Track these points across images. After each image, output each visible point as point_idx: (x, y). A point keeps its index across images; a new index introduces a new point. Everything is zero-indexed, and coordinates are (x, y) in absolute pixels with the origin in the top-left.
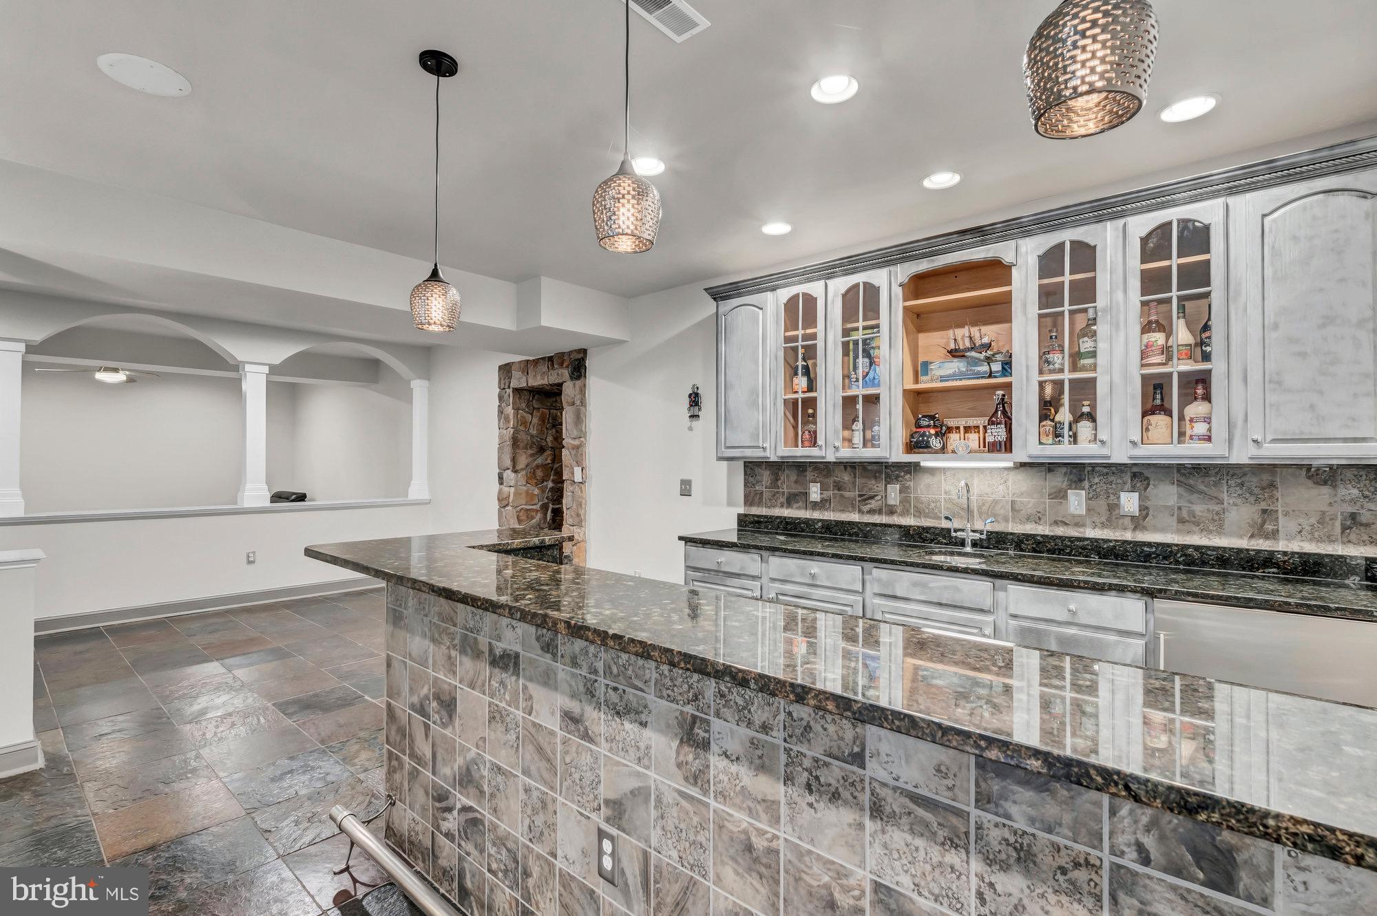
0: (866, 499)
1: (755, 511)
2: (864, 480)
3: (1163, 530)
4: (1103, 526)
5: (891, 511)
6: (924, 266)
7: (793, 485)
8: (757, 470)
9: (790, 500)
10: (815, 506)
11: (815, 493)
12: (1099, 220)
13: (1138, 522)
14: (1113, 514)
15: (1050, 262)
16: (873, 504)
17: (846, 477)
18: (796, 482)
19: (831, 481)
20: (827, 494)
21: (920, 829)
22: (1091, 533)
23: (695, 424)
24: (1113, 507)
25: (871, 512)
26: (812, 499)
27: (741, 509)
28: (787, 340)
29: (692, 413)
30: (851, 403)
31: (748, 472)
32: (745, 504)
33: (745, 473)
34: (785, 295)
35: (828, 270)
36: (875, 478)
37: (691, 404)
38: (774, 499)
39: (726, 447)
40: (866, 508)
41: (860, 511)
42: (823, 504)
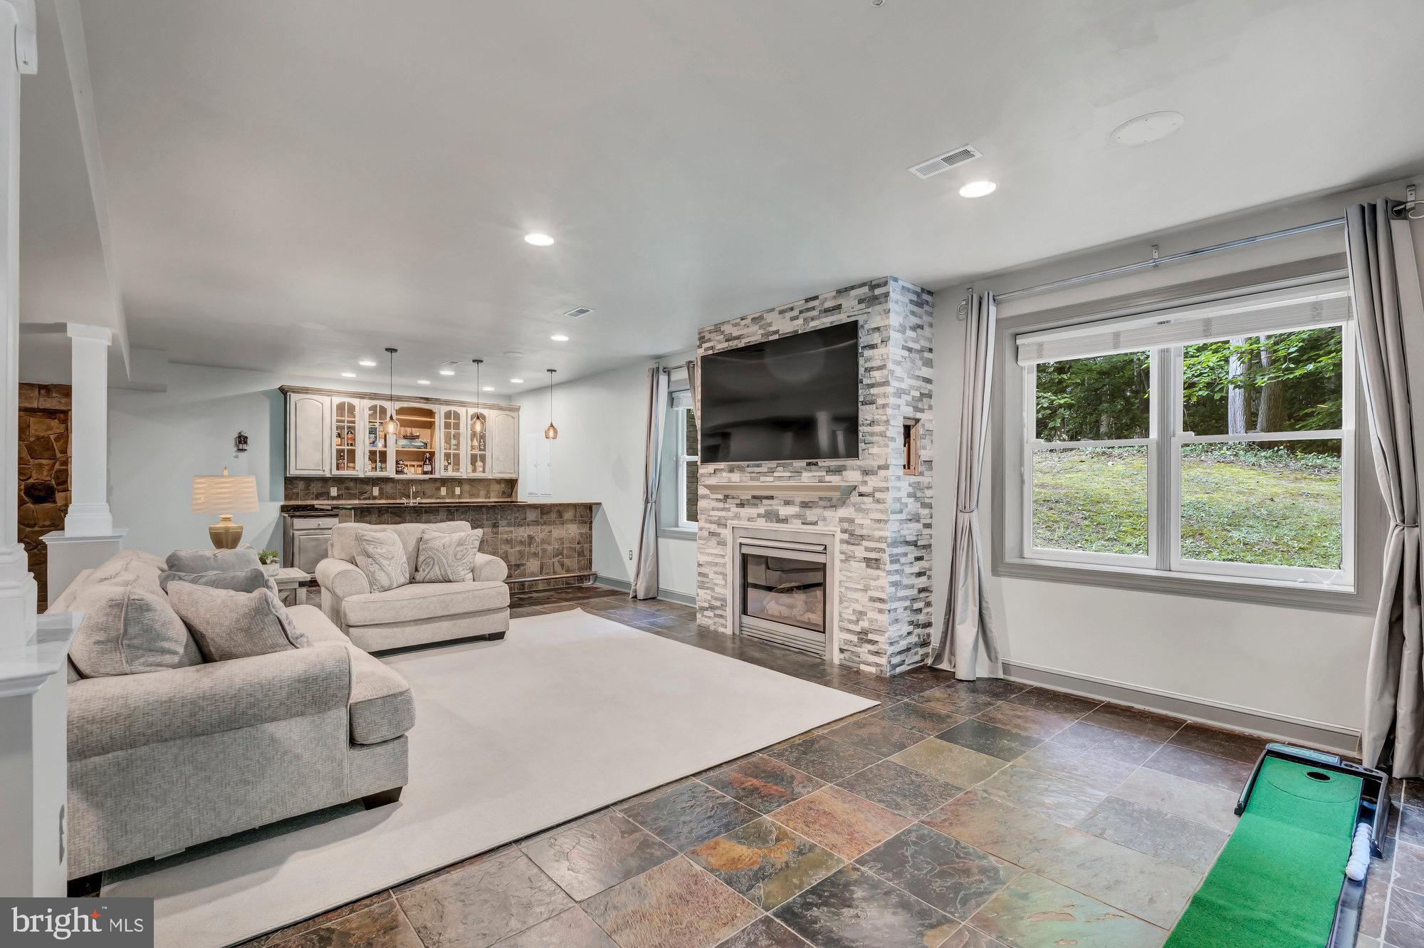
0: (362, 493)
1: (293, 503)
2: (361, 486)
3: (466, 498)
4: (451, 498)
5: (375, 498)
6: (406, 405)
7: (320, 489)
8: (294, 482)
9: (317, 497)
10: (334, 498)
11: (334, 492)
12: (461, 406)
13: (460, 497)
14: (453, 494)
15: (448, 415)
16: (366, 496)
17: (352, 484)
18: (322, 487)
19: (343, 486)
20: (340, 493)
21: (534, 525)
22: (447, 501)
23: (241, 454)
24: (454, 492)
25: (365, 499)
26: (332, 495)
27: (282, 503)
28: (338, 421)
29: (241, 447)
30: (373, 453)
31: (288, 483)
32: (286, 499)
33: (285, 483)
34: (337, 400)
35: (362, 396)
36: (367, 484)
37: (240, 443)
38: (306, 497)
39: (296, 469)
40: (361, 498)
41: (359, 499)
42: (338, 497)
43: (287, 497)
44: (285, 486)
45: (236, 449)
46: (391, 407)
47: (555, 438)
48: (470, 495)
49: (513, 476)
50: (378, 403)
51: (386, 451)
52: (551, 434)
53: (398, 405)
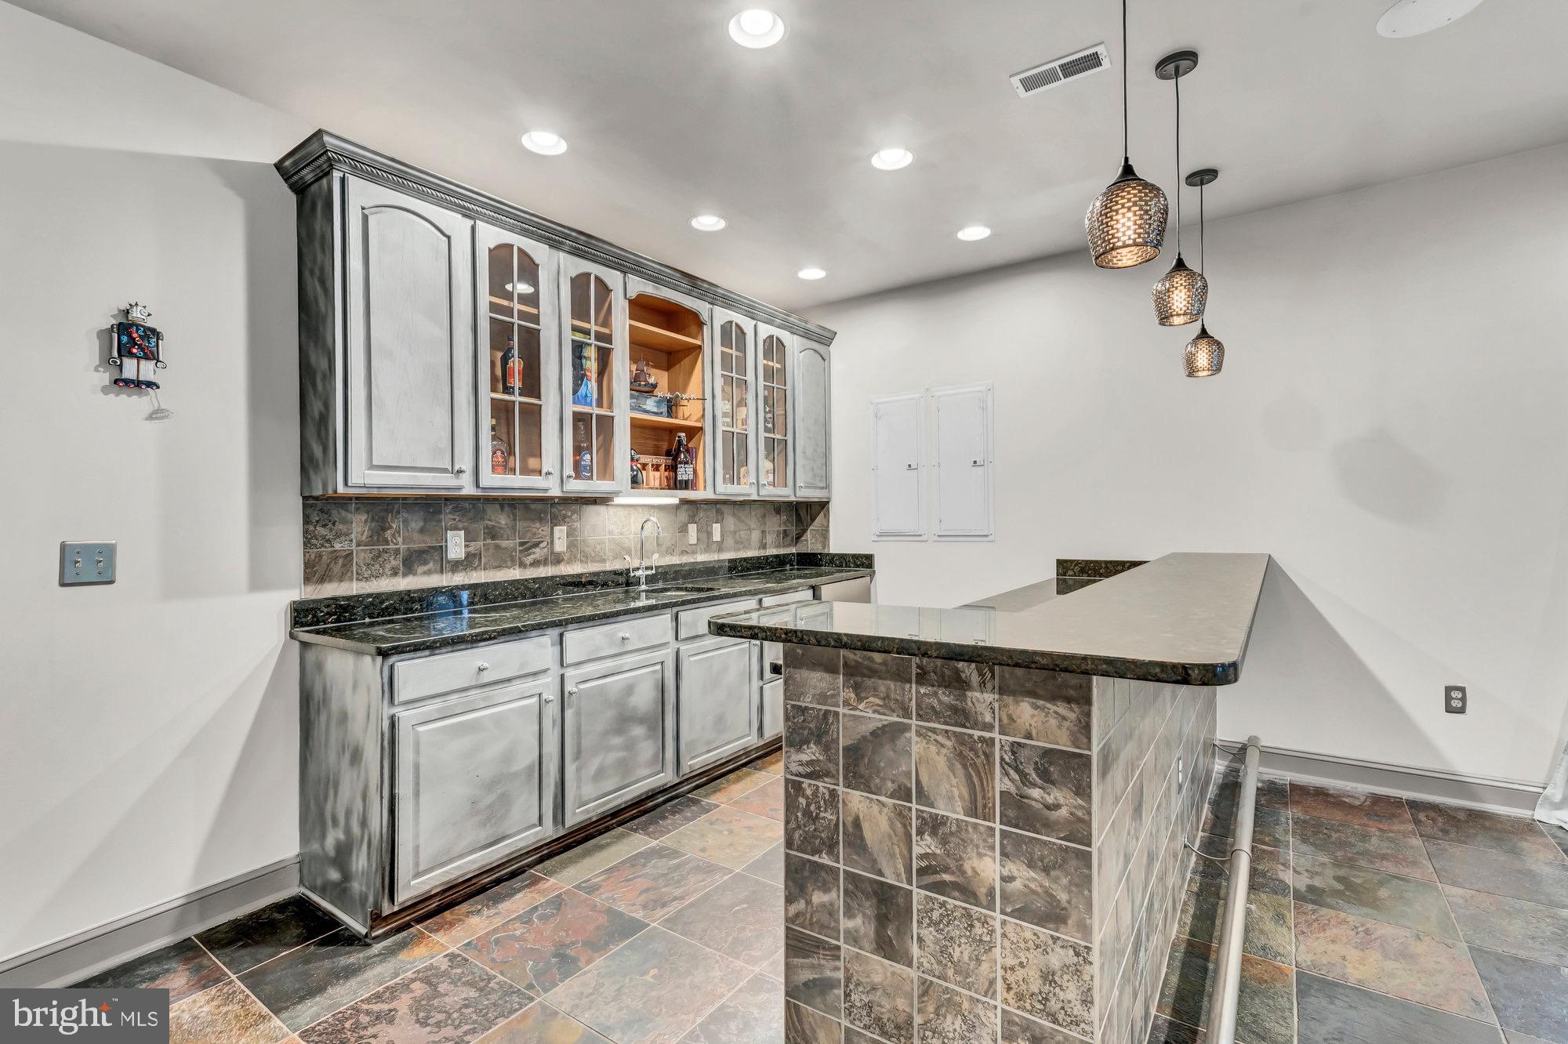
0: (528, 547)
1: (331, 591)
2: (526, 524)
5: (558, 560)
7: (416, 536)
9: (410, 562)
10: (456, 566)
11: (456, 546)
12: (749, 315)
14: (704, 543)
15: (726, 329)
16: (538, 553)
17: (503, 520)
18: (422, 531)
19: (480, 526)
20: (475, 547)
23: (132, 401)
24: (710, 534)
25: (536, 563)
26: (450, 557)
27: (298, 593)
28: (493, 307)
29: (130, 369)
30: (580, 419)
31: (315, 518)
32: (307, 580)
33: (307, 520)
34: (491, 235)
35: (557, 236)
36: (541, 520)
37: (125, 351)
38: (376, 565)
39: (372, 467)
40: (529, 560)
41: (522, 565)
42: (469, 562)
43: (313, 572)
44: (306, 532)
45: (105, 378)
46: (623, 287)
47: (1217, 367)
48: (737, 542)
49: (807, 494)
50: (595, 269)
51: (613, 417)
52: (1203, 358)
53: (638, 286)
